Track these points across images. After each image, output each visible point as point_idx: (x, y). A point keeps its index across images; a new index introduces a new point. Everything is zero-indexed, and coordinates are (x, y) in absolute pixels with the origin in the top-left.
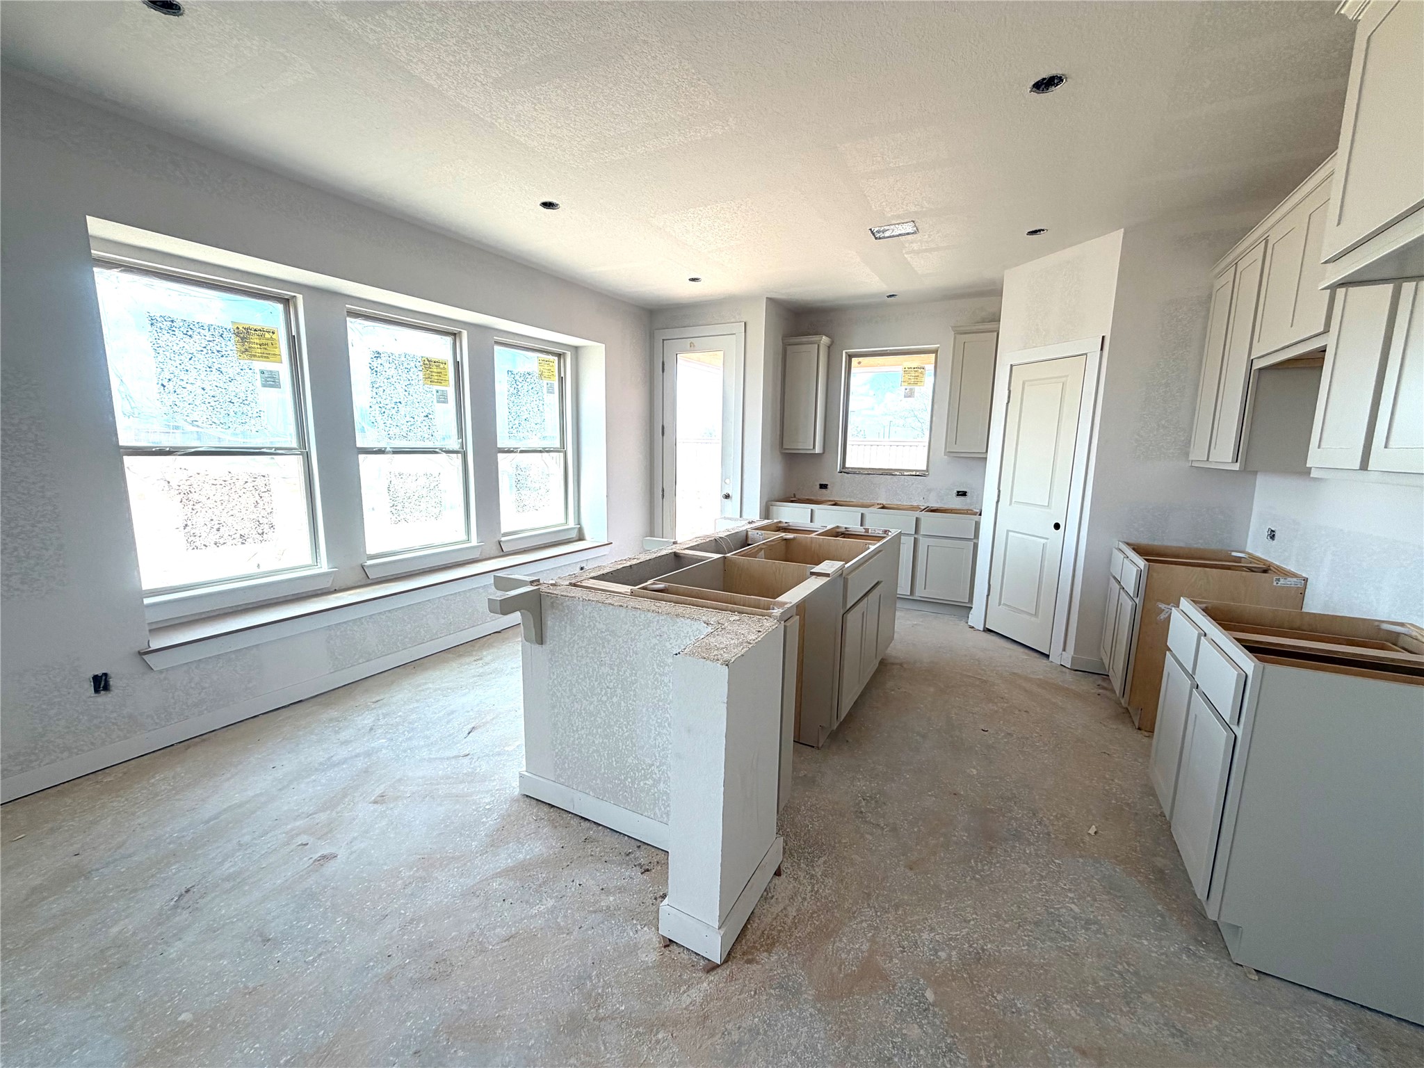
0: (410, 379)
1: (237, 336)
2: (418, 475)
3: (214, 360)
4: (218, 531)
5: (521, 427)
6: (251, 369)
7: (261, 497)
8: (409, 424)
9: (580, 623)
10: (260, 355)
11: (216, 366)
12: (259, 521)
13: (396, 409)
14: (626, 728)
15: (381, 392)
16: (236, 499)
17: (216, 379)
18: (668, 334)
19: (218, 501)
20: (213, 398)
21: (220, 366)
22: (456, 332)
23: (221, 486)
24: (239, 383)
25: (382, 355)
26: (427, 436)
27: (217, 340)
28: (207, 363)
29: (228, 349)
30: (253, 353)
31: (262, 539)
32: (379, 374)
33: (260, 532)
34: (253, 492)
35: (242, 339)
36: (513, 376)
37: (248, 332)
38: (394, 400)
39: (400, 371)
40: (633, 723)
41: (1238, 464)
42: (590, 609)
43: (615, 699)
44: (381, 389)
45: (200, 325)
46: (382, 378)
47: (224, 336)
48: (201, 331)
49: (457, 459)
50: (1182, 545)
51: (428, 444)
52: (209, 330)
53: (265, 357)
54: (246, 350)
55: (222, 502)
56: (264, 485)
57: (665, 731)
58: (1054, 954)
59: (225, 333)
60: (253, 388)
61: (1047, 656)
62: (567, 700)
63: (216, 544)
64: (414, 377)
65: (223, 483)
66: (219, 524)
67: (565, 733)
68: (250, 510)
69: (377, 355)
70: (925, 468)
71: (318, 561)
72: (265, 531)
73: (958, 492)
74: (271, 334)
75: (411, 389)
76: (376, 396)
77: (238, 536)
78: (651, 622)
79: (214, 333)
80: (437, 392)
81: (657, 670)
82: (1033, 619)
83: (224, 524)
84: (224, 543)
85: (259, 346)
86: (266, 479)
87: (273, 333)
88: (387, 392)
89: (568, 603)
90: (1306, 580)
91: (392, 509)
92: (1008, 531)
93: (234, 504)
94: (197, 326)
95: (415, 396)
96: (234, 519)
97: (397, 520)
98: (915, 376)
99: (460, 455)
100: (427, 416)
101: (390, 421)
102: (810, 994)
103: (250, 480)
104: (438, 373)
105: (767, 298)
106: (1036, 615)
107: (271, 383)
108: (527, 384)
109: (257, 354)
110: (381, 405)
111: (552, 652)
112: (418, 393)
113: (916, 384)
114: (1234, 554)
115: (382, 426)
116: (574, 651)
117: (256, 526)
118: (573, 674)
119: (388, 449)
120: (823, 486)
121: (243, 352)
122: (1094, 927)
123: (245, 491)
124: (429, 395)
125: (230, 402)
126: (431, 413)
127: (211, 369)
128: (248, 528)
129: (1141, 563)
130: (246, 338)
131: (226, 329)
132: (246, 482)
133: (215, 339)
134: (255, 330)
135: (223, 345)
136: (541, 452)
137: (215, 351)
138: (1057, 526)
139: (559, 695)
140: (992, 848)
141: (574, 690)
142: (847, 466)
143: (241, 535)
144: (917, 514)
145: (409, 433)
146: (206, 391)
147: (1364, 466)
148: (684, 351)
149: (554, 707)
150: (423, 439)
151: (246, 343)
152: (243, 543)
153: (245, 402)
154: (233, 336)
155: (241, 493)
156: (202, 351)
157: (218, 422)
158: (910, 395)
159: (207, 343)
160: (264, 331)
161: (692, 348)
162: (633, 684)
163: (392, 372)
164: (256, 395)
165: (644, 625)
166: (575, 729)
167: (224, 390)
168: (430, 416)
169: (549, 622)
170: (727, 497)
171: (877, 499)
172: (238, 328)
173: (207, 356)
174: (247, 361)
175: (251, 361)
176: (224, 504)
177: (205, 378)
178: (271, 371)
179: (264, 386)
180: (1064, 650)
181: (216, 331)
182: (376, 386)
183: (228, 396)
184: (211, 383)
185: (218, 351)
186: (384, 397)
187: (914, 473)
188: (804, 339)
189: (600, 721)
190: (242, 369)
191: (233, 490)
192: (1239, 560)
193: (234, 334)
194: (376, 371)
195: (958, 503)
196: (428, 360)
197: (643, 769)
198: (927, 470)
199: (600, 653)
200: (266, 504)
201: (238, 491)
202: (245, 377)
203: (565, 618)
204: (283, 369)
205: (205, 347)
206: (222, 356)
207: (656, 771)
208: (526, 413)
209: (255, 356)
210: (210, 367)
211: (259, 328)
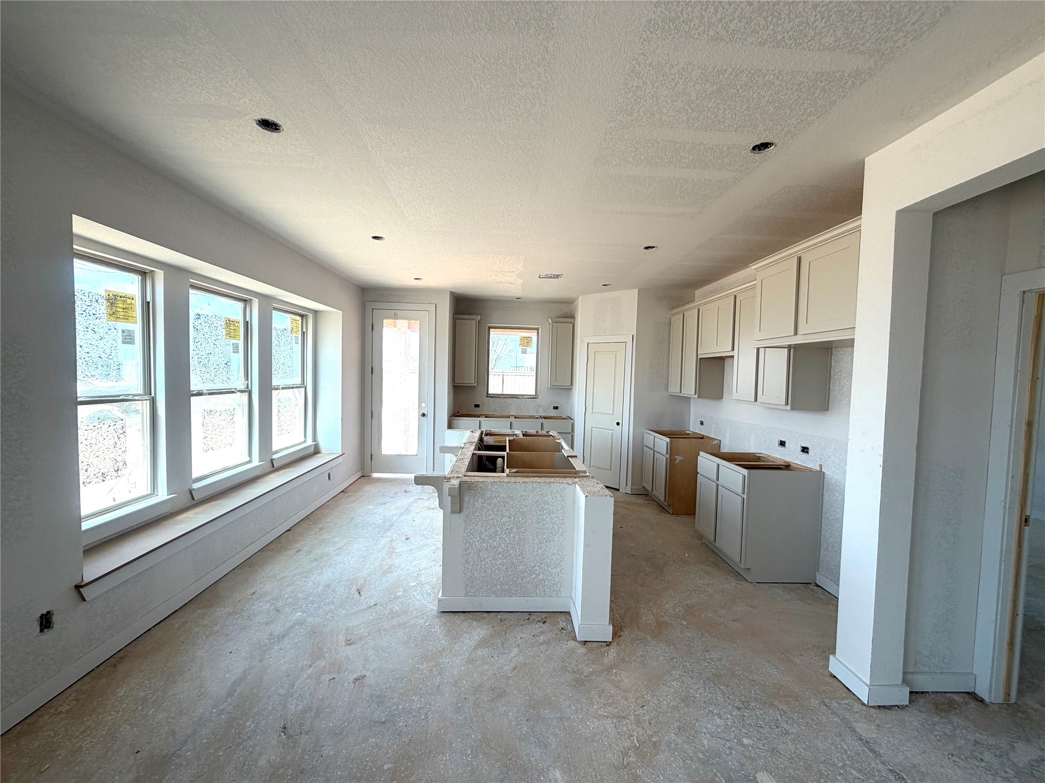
0: (218, 335)
1: (108, 301)
2: (221, 411)
3: (91, 322)
4: (86, 471)
5: (280, 370)
6: (115, 329)
7: (119, 438)
8: (216, 370)
9: (489, 496)
10: (123, 317)
11: (92, 327)
12: (116, 460)
13: (208, 359)
14: (519, 549)
15: (199, 346)
16: (101, 442)
17: (91, 338)
18: (377, 305)
19: (88, 444)
20: (87, 354)
21: (94, 327)
22: (248, 299)
23: (92, 431)
24: (106, 340)
25: (201, 316)
26: (225, 379)
27: (94, 305)
28: (85, 324)
29: (101, 312)
30: (118, 316)
31: (117, 475)
32: (199, 331)
33: (116, 469)
34: (114, 434)
35: (112, 304)
36: (276, 331)
37: (116, 298)
38: (207, 352)
39: (211, 330)
40: (523, 546)
41: (697, 395)
42: (496, 487)
43: (511, 535)
44: (199, 343)
45: (83, 292)
46: (200, 334)
47: (99, 301)
48: (83, 297)
49: (245, 397)
50: (668, 429)
51: (226, 386)
52: (89, 297)
53: (126, 318)
54: (114, 313)
55: (91, 445)
56: (121, 428)
57: (543, 545)
58: (706, 598)
59: (100, 299)
60: (116, 344)
61: (618, 490)
62: (477, 543)
63: (83, 484)
64: (220, 333)
65: (93, 428)
66: (88, 465)
67: (475, 563)
68: (110, 450)
69: (198, 317)
70: (534, 394)
71: (155, 490)
72: (120, 468)
73: (554, 407)
74: (131, 300)
75: (217, 343)
76: (197, 349)
77: (100, 474)
78: (536, 488)
79: (92, 299)
80: (233, 344)
81: (539, 513)
82: (610, 472)
83: (91, 465)
84: (90, 482)
85: (122, 310)
86: (124, 422)
87: (133, 299)
88: (203, 345)
89: (481, 485)
90: (720, 441)
91: (204, 440)
92: (592, 428)
93: (99, 446)
94: (80, 293)
95: (220, 348)
96: (99, 459)
97: (207, 449)
98: (526, 342)
99: (247, 393)
100: (226, 364)
101: (204, 369)
102: (649, 638)
103: (112, 424)
104: (234, 330)
105: (450, 291)
106: (611, 469)
107: (129, 340)
108: (284, 337)
109: (121, 317)
110: (199, 356)
111: (467, 516)
112: (222, 346)
113: (527, 346)
114: (687, 432)
115: (199, 373)
116: (484, 512)
117: (114, 464)
118: (483, 526)
119: (204, 391)
120: (477, 406)
121: (111, 315)
122: (710, 586)
123: (108, 433)
124: (228, 347)
125: (99, 357)
126: (229, 361)
127: (88, 330)
128: (107, 466)
129: (668, 440)
130: (114, 303)
131: (100, 296)
132: (110, 426)
133: (92, 304)
134: (121, 297)
135: (98, 310)
136: (293, 388)
137: (91, 314)
138: (618, 424)
139: (471, 541)
140: (662, 571)
141: (483, 537)
142: (489, 393)
143: (103, 473)
144: (541, 420)
145: (215, 378)
146: (82, 348)
147: (756, 400)
148: (387, 318)
149: (466, 550)
150: (223, 382)
151: (114, 307)
152: (103, 481)
153: (110, 357)
154: (105, 301)
155: (105, 436)
156: (82, 314)
157: (89, 375)
158: (524, 352)
159: (86, 307)
160: (126, 298)
161: (396, 317)
162: (524, 524)
163: (206, 330)
164: (117, 351)
165: (531, 490)
166: (482, 559)
167: (95, 347)
168: (228, 364)
169: (466, 499)
170: (424, 415)
171: (510, 413)
172: (109, 295)
173: (86, 318)
174: (113, 323)
175: (116, 322)
176: (93, 447)
177: (82, 337)
178: (129, 331)
179: (124, 343)
180: (626, 485)
181: (94, 297)
182: (196, 341)
183: (98, 352)
184: (86, 341)
185: (94, 314)
186: (201, 349)
187: (529, 397)
188: (467, 317)
189: (500, 550)
190: (109, 329)
191: (100, 434)
192: (688, 434)
193: (106, 299)
194: (197, 329)
195: (554, 413)
196: (229, 321)
197: (529, 570)
198: (536, 395)
199: (502, 511)
200: (122, 444)
201: (103, 434)
202: (111, 336)
203: (478, 494)
204: (137, 328)
205: (84, 311)
206: (96, 318)
207: (538, 569)
208: (283, 359)
209: (119, 318)
210: (87, 328)
211: (123, 295)
